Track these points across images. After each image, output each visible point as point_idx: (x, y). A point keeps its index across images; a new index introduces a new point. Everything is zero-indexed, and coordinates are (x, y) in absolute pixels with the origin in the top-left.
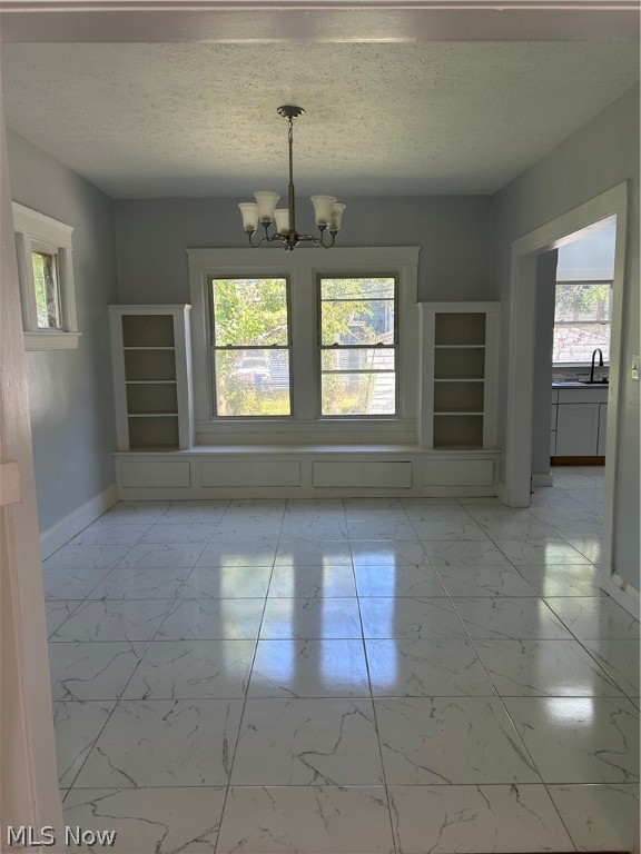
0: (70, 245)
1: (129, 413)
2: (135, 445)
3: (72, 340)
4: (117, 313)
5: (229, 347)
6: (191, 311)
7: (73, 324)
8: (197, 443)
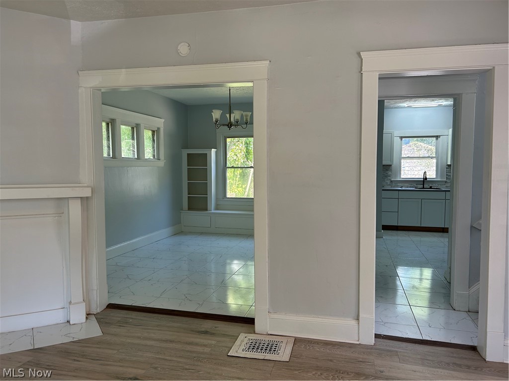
0: (163, 126)
1: (188, 194)
2: (190, 209)
3: (161, 163)
4: (185, 152)
5: (232, 167)
6: (216, 152)
7: (162, 157)
8: (217, 209)
